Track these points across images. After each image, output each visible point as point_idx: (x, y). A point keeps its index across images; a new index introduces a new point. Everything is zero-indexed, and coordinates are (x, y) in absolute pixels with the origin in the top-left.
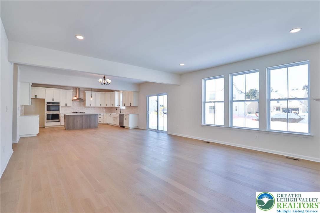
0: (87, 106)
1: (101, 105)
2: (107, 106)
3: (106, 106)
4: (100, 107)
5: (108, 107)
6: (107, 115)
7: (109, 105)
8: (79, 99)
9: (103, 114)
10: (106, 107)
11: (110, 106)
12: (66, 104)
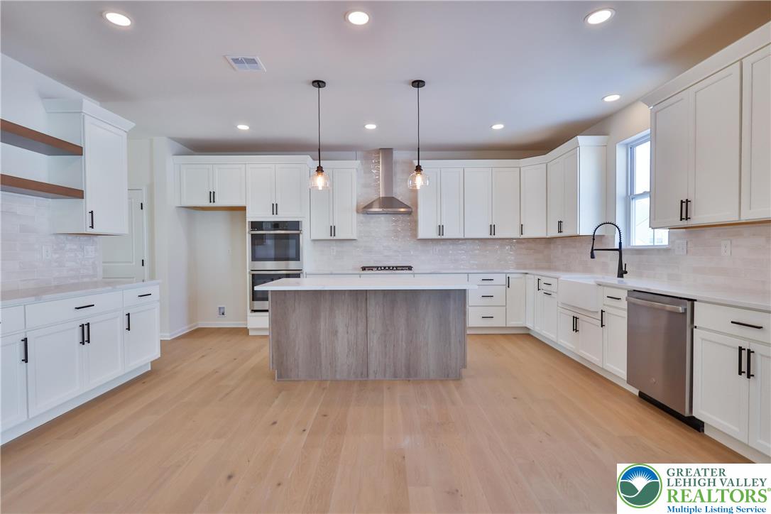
0: (422, 234)
1: (492, 229)
2: (526, 235)
3: (517, 235)
4: (491, 241)
5: (528, 240)
6: (525, 284)
7: (535, 230)
8: (389, 203)
9: (500, 279)
10: (519, 241)
11: (544, 235)
12: (333, 230)
